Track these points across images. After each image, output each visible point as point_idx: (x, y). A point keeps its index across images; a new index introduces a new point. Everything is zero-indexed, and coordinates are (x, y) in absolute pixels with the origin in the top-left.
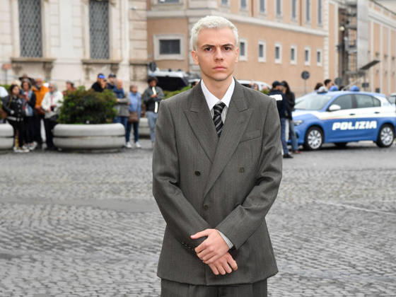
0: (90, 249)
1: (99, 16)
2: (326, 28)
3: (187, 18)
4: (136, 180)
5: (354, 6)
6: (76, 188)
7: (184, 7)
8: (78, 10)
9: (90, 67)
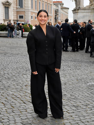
0: (5, 54)
1: (7, 10)
2: (52, 14)
3: (25, 11)
4: (14, 42)
5: (58, 10)
6: (2, 43)
7: (24, 9)
8: (2, 9)
9: (5, 21)
